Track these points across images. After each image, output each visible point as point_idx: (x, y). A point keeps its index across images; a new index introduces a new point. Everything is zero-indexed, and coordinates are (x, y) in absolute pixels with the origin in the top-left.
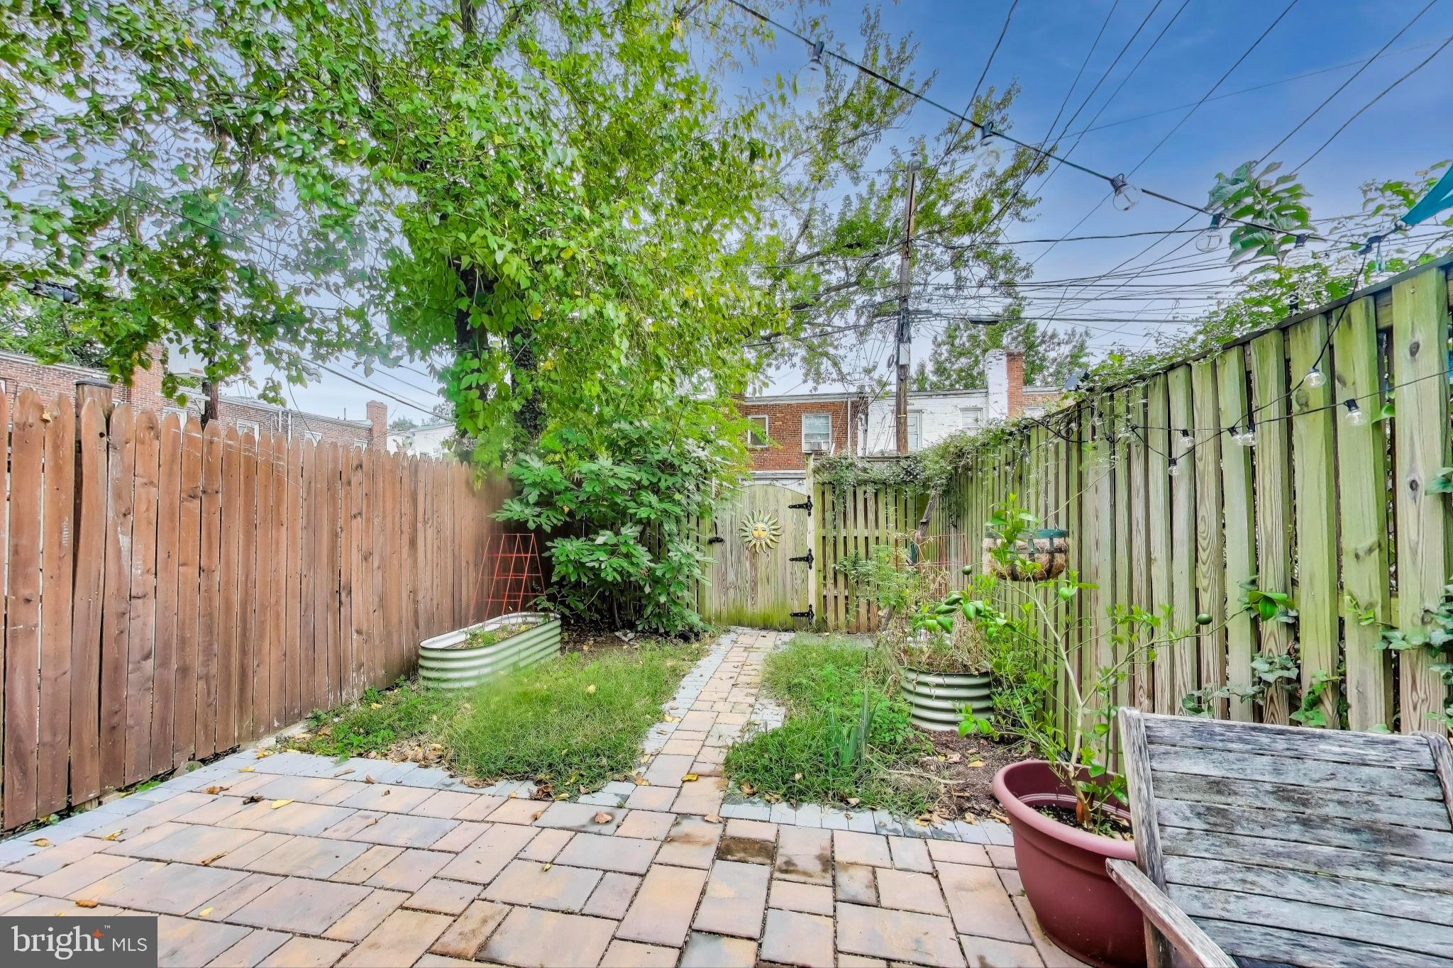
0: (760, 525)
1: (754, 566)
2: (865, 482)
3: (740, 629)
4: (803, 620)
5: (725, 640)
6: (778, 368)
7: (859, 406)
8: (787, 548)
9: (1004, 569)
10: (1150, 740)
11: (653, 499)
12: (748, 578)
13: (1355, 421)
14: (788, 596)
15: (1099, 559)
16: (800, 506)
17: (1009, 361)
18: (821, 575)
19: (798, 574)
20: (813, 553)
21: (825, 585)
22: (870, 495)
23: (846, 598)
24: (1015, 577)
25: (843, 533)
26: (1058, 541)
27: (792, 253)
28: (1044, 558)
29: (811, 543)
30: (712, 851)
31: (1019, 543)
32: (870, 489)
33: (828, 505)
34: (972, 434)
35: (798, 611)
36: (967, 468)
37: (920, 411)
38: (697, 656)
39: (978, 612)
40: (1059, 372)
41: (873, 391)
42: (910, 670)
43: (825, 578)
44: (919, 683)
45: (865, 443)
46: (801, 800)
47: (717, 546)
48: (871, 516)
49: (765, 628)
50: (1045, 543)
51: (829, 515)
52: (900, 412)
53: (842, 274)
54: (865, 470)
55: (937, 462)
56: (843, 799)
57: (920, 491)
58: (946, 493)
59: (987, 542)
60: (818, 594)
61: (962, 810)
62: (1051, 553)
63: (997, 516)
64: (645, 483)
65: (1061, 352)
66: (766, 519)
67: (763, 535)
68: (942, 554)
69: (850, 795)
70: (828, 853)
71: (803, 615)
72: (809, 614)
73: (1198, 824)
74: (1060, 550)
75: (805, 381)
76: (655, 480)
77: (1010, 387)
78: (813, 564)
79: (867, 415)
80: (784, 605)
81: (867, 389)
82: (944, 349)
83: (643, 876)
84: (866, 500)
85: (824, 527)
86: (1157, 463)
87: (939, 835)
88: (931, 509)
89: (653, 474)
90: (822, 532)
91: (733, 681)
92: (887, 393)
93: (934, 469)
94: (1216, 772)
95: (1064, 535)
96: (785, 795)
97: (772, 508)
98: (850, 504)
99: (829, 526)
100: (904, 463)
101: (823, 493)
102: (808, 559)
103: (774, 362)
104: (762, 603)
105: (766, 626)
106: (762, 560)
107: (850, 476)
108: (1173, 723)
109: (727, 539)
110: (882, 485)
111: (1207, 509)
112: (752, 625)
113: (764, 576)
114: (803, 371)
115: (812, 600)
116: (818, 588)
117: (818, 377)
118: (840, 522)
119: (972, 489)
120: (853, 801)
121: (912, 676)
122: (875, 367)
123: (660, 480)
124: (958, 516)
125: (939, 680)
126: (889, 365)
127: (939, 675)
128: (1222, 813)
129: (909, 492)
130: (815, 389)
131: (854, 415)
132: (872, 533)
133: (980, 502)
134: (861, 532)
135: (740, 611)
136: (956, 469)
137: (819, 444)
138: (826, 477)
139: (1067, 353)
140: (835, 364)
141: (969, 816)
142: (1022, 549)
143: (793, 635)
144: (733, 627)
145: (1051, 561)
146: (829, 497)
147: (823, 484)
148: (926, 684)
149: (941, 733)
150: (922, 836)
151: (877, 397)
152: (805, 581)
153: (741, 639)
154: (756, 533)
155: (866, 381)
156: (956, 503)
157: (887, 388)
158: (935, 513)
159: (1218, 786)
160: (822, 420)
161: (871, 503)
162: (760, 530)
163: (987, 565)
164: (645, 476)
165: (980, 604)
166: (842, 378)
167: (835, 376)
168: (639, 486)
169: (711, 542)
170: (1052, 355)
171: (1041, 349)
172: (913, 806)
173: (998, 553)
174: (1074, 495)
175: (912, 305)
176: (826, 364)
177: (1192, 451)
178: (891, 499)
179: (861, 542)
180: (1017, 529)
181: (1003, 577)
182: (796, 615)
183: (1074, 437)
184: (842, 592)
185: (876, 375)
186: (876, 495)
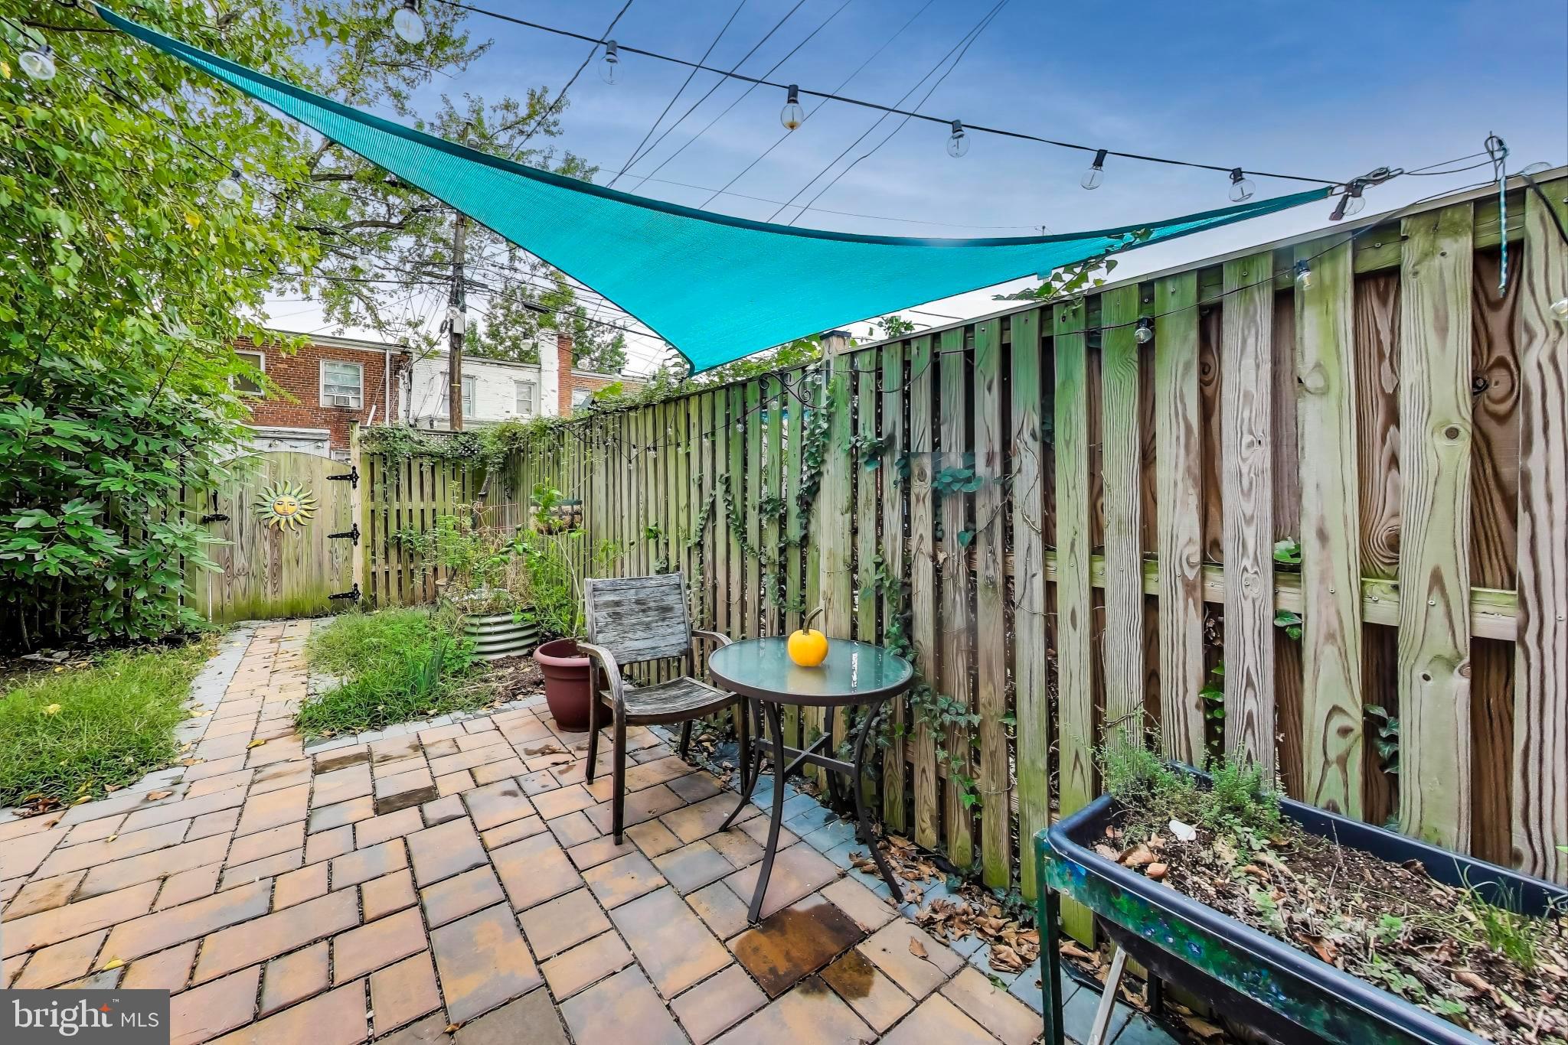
0: (286, 499)
1: (275, 545)
2: (421, 455)
3: (255, 623)
4: (343, 601)
5: (240, 638)
6: (282, 293)
7: (402, 359)
8: (325, 522)
9: (541, 526)
10: (595, 590)
11: (128, 468)
12: (268, 561)
13: (681, 451)
14: (326, 577)
15: (600, 517)
16: (343, 478)
17: (559, 342)
18: (369, 550)
19: (340, 552)
20: (359, 528)
21: (374, 561)
22: (426, 469)
23: (400, 572)
24: (550, 532)
25: (396, 505)
26: (576, 507)
27: (312, 163)
28: (568, 518)
29: (358, 517)
30: (310, 773)
31: (552, 509)
32: (426, 461)
33: (378, 477)
34: (524, 422)
35: (338, 592)
36: (519, 450)
37: (472, 377)
38: (203, 656)
39: (524, 550)
40: (603, 358)
41: (419, 346)
42: (474, 616)
43: (374, 554)
44: (482, 625)
45: (409, 405)
46: (386, 724)
47: (217, 526)
48: (427, 489)
49: (292, 617)
50: (567, 508)
51: (378, 488)
52: (454, 376)
53: (383, 210)
54: (420, 442)
55: (495, 443)
56: (424, 713)
57: (478, 466)
58: (503, 470)
59: (533, 509)
60: (365, 571)
61: (515, 696)
62: (572, 515)
63: (538, 492)
64: (111, 445)
65: (604, 339)
66: (295, 492)
67: (291, 509)
68: (499, 522)
69: (429, 709)
70: (417, 743)
71: (345, 596)
72: (353, 595)
73: (610, 620)
74: (578, 513)
75: (327, 320)
76: (127, 442)
77: (560, 367)
78: (359, 540)
79: (410, 373)
80: (320, 588)
81: (412, 345)
82: (500, 312)
83: (242, 806)
84: (421, 473)
85: (373, 499)
86: (625, 461)
87: (498, 711)
88: (489, 482)
89: (124, 435)
90: (370, 505)
91: (270, 670)
92: (436, 353)
93: (490, 447)
94: (617, 598)
95: (580, 503)
96: (369, 725)
97: (304, 478)
98: (404, 477)
99: (379, 499)
100: (462, 439)
101: (372, 464)
102: (353, 535)
103: (276, 285)
104: (292, 586)
105: (294, 614)
106: (291, 540)
107: (405, 448)
108: (603, 582)
109: (235, 515)
110: (439, 459)
111: (642, 489)
112: (271, 617)
113: (291, 556)
114: (324, 306)
115: (358, 578)
116: (366, 564)
117: (348, 319)
118: (392, 495)
119: (524, 467)
120: (431, 712)
121: (476, 621)
122: (422, 322)
123: (135, 442)
124: (512, 490)
125: (498, 619)
126: (442, 331)
127: (498, 615)
128: (618, 614)
129: (467, 466)
130: (341, 331)
131: (395, 371)
132: (428, 505)
133: (530, 481)
134: (417, 504)
135: (256, 602)
136: (510, 450)
137: (346, 400)
138: (375, 447)
139: (609, 341)
140: (369, 308)
141: (520, 697)
142: (555, 513)
143: (333, 619)
144: (242, 623)
145: (573, 519)
146: (379, 469)
147: (373, 454)
148: (488, 625)
149: (498, 660)
150: (489, 716)
151: (424, 356)
152: (348, 559)
153: (259, 632)
154: (280, 509)
155: (409, 332)
156: (511, 478)
157: (436, 348)
158: (493, 486)
159: (617, 604)
160: (351, 372)
161: (427, 476)
162: (288, 504)
163: (533, 523)
164: (108, 436)
165: (525, 545)
166: (380, 326)
167: (369, 321)
168: (98, 448)
169: (205, 521)
170: (598, 340)
171: (589, 333)
172: (479, 701)
173: (539, 516)
174: (588, 476)
175: (467, 273)
176: (357, 306)
177: (637, 456)
178: (448, 472)
179: (417, 514)
180: (550, 500)
181: (542, 532)
182: (337, 597)
183: (588, 440)
184: (395, 566)
185: (422, 330)
186: (433, 468)
